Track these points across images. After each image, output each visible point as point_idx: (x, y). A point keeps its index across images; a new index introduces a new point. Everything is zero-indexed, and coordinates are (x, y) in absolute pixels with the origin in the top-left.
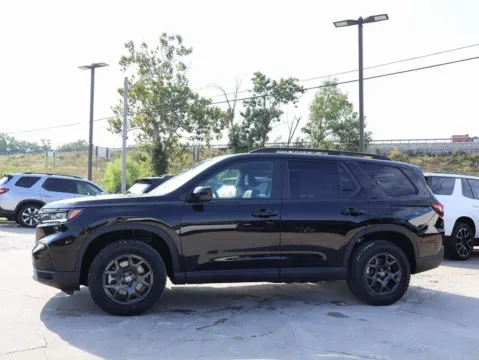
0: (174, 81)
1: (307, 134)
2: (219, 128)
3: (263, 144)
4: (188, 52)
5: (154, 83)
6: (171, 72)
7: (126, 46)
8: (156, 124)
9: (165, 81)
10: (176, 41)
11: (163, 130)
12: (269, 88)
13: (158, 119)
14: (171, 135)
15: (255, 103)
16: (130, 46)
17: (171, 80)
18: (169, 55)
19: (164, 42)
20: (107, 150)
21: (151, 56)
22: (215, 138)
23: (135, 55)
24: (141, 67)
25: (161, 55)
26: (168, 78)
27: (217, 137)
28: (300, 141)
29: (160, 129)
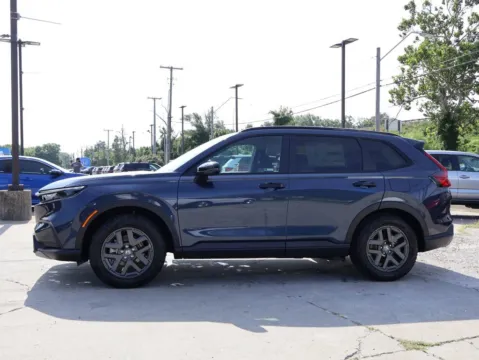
0: (464, 37)
5: (440, 44)
6: (460, 27)
7: (406, 8)
8: (443, 90)
9: (453, 39)
11: (452, 96)
14: (461, 100)
16: (411, 7)
17: (461, 37)
18: (456, 9)
21: (436, 13)
23: (416, 17)
24: (424, 28)
25: (448, 11)
26: (457, 35)
29: (447, 94)
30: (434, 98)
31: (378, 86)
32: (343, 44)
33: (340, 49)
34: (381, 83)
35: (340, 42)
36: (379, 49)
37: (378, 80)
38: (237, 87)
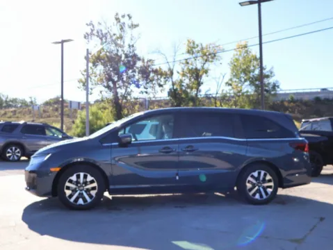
0: (126, 49)
1: (230, 87)
2: (162, 83)
3: (196, 95)
4: (136, 26)
6: (124, 42)
8: (114, 83)
10: (127, 18)
11: (120, 87)
12: (198, 52)
13: (116, 79)
14: (126, 90)
15: (188, 63)
17: (124, 48)
18: (122, 29)
19: (117, 19)
20: (79, 103)
22: (159, 92)
24: (101, 39)
27: (161, 91)
28: (224, 92)
29: (117, 86)
30: (108, 87)
32: (62, 42)
35: (60, 41)
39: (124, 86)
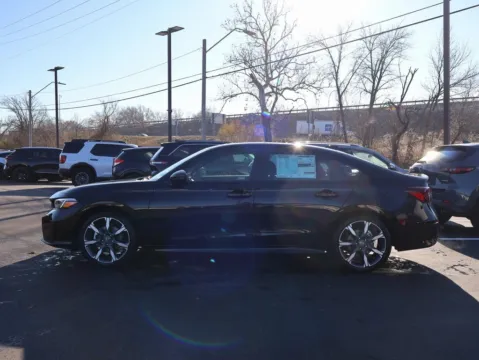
8: (261, 88)
11: (269, 94)
31: (204, 78)
32: (169, 32)
33: (166, 37)
34: (207, 75)
35: (166, 29)
36: (204, 41)
37: (204, 72)
38: (56, 69)
39: (273, 92)
